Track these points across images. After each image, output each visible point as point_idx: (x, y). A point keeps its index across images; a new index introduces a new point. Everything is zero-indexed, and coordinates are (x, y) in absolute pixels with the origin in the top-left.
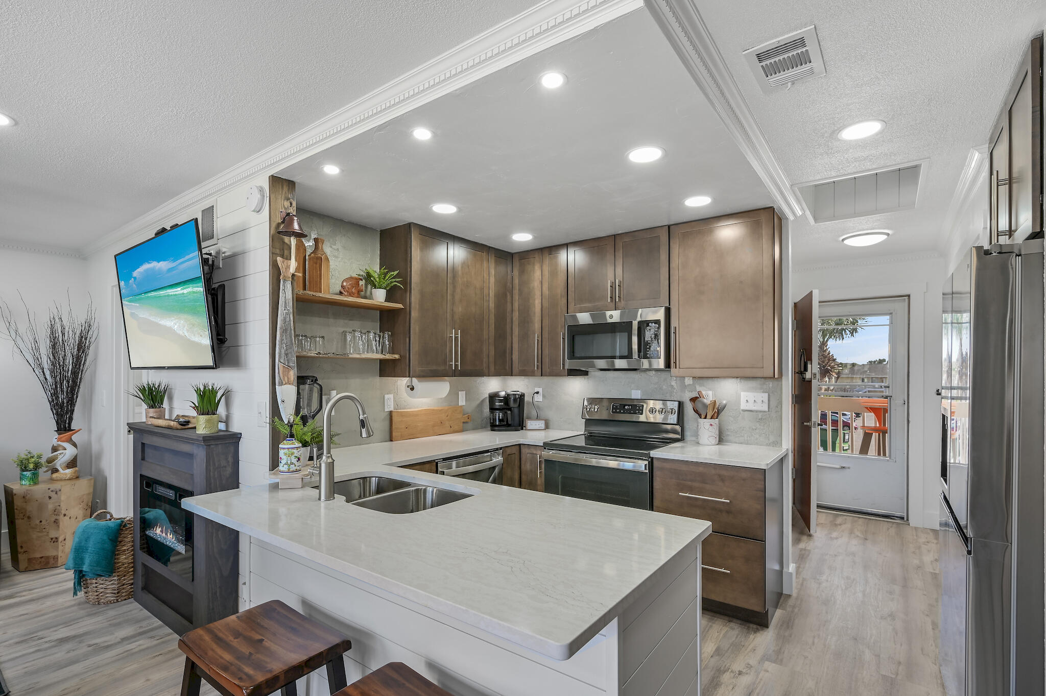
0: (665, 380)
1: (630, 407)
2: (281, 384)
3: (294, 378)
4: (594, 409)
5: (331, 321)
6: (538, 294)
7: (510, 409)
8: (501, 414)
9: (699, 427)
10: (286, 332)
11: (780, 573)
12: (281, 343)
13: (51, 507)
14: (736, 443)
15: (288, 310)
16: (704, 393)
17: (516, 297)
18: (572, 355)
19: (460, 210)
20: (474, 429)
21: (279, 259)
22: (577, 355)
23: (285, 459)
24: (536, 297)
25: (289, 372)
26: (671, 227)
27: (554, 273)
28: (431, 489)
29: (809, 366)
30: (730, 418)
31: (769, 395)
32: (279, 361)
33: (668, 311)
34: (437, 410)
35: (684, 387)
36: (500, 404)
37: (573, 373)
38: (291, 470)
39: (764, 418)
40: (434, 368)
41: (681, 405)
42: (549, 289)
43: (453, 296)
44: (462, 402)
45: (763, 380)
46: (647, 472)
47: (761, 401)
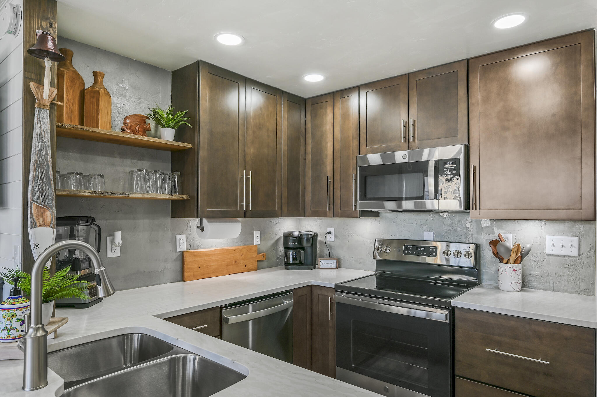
0: (459, 221)
1: (423, 249)
2: (34, 226)
3: (52, 219)
4: (386, 250)
5: (118, 160)
6: (330, 137)
7: (303, 249)
8: (295, 253)
9: (500, 272)
10: (42, 167)
12: (35, 180)
14: (540, 289)
15: (44, 142)
16: (503, 235)
17: (309, 141)
18: (364, 197)
19: (246, 41)
20: (268, 267)
21: (32, 84)
22: (369, 196)
23: (4, 323)
24: (328, 140)
25: (44, 212)
26: (470, 61)
27: (346, 116)
28: (192, 357)
30: (533, 262)
31: (579, 239)
32: (32, 200)
33: (467, 149)
34: (231, 249)
35: (480, 229)
36: (294, 243)
37: (364, 214)
38: (11, 336)
39: (573, 263)
40: (225, 209)
41: (477, 247)
42: (341, 131)
43: (244, 136)
44: (257, 241)
45: (571, 223)
46: (447, 321)
47: (570, 245)
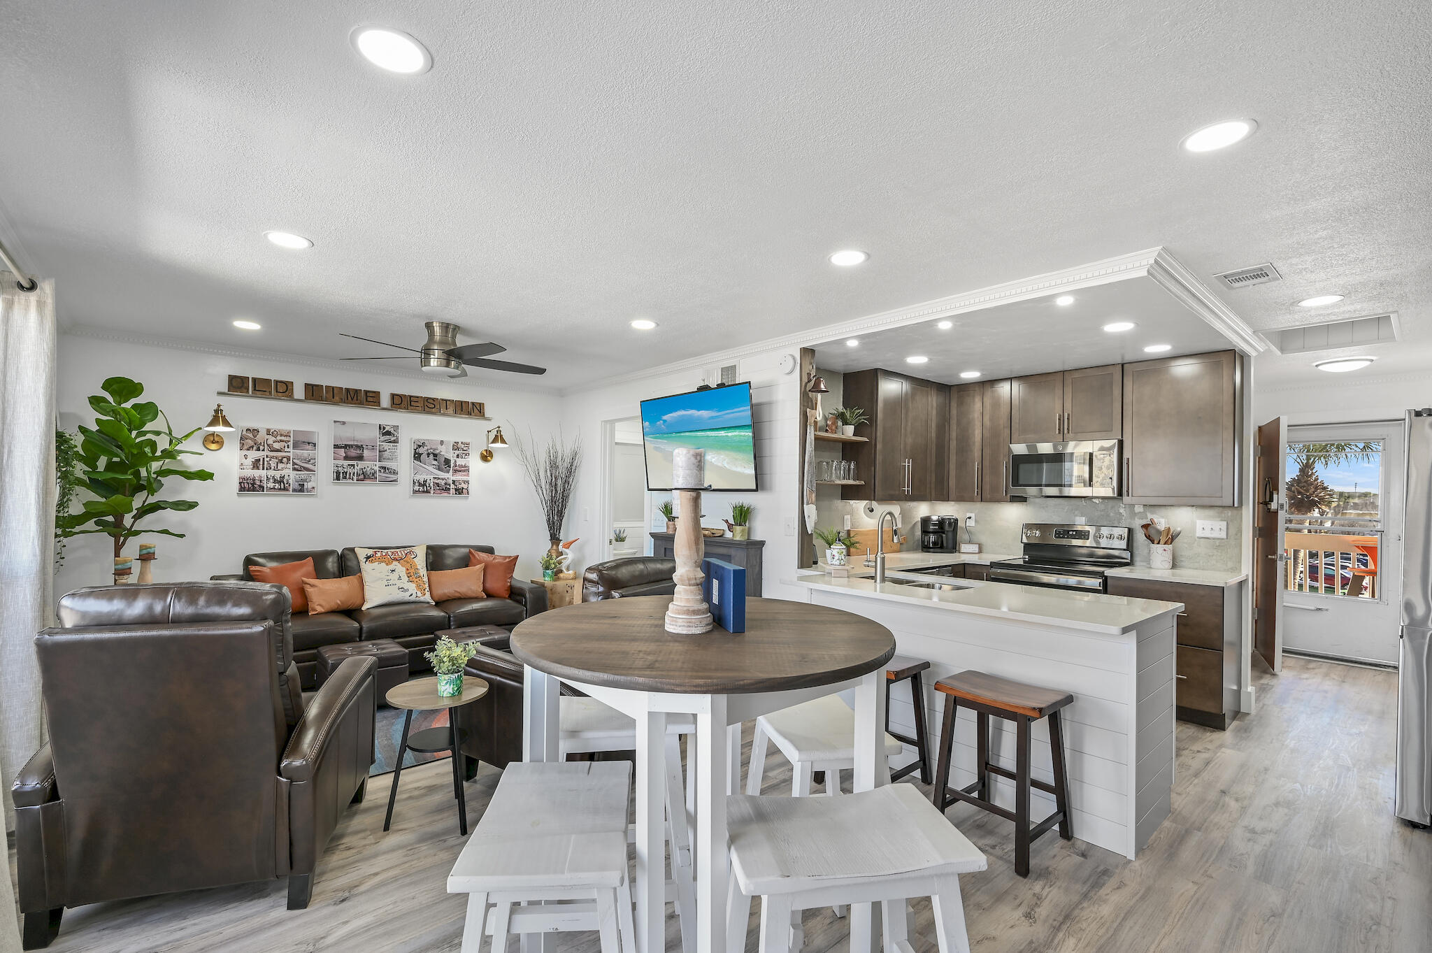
0: (1112, 507)
1: (1074, 533)
2: (808, 504)
4: (1035, 534)
6: (978, 424)
7: (944, 533)
8: (934, 537)
9: (1152, 552)
10: (811, 465)
11: (1238, 692)
13: (567, 599)
14: (1190, 568)
16: (1155, 520)
17: (954, 427)
18: (1016, 482)
19: (930, 359)
20: (908, 550)
21: (807, 410)
22: (1019, 482)
24: (976, 427)
25: (812, 494)
26: (1124, 365)
27: (996, 405)
29: (1275, 496)
30: (1185, 544)
31: (1227, 523)
32: (807, 486)
33: (1121, 443)
35: (1133, 515)
36: (934, 527)
37: (1015, 499)
39: (1221, 545)
40: (891, 493)
41: (1130, 531)
42: (991, 420)
43: (906, 429)
45: (1221, 509)
46: (1101, 588)
47: (1218, 529)
